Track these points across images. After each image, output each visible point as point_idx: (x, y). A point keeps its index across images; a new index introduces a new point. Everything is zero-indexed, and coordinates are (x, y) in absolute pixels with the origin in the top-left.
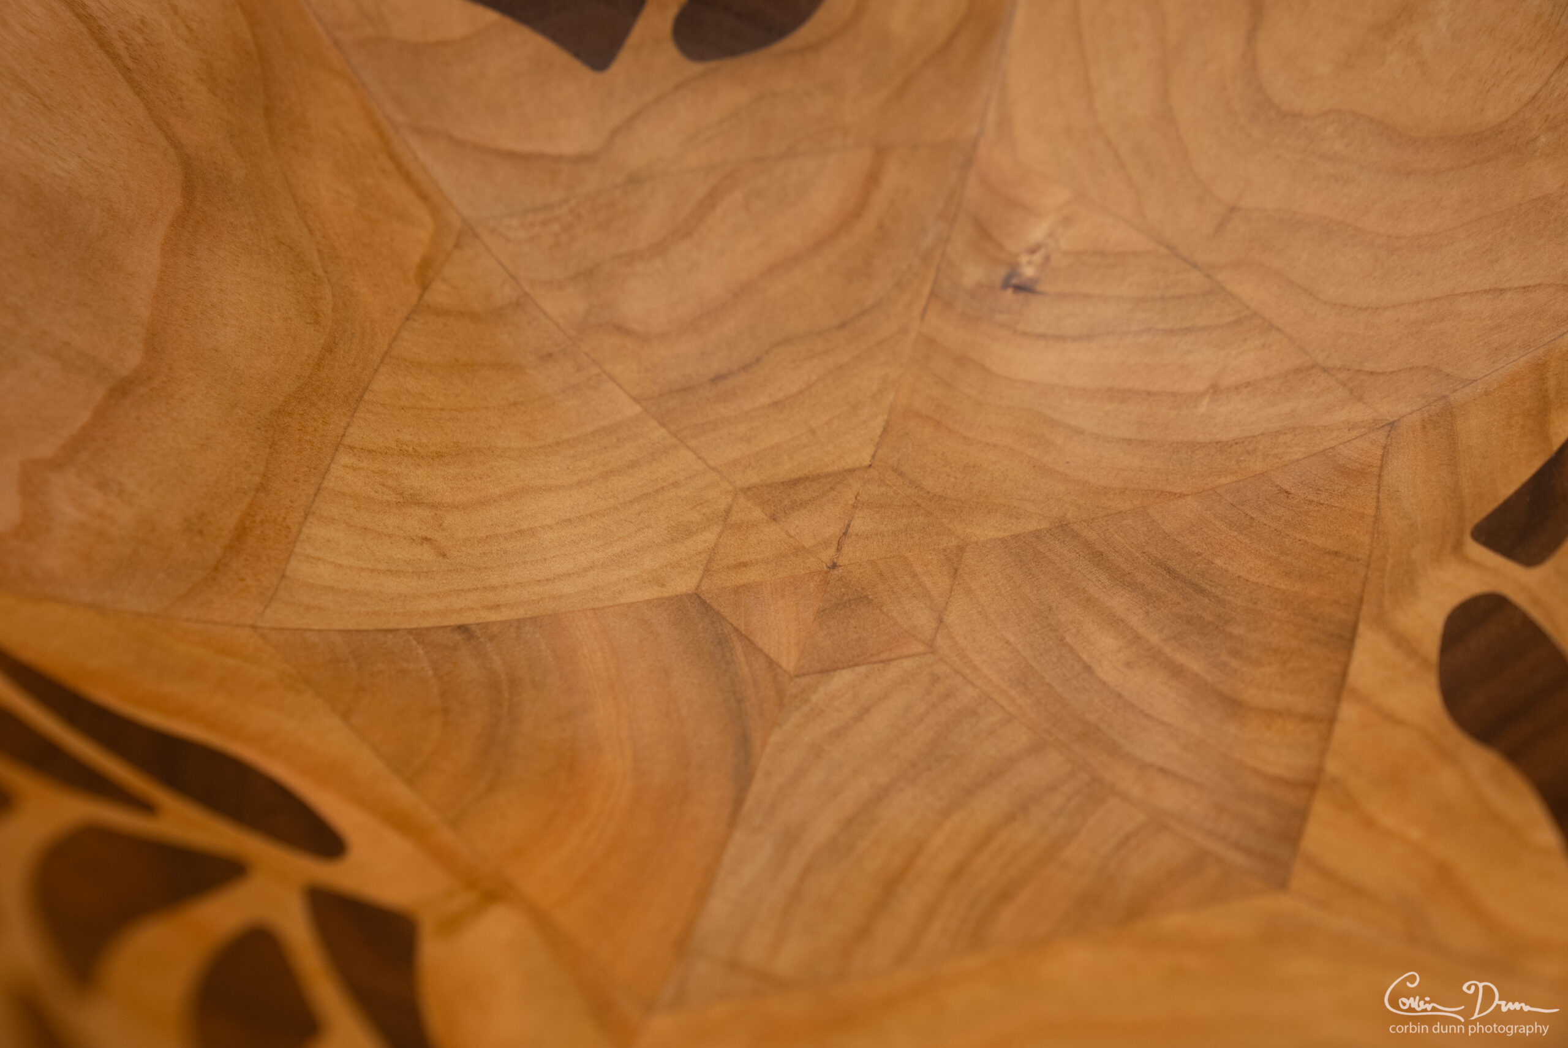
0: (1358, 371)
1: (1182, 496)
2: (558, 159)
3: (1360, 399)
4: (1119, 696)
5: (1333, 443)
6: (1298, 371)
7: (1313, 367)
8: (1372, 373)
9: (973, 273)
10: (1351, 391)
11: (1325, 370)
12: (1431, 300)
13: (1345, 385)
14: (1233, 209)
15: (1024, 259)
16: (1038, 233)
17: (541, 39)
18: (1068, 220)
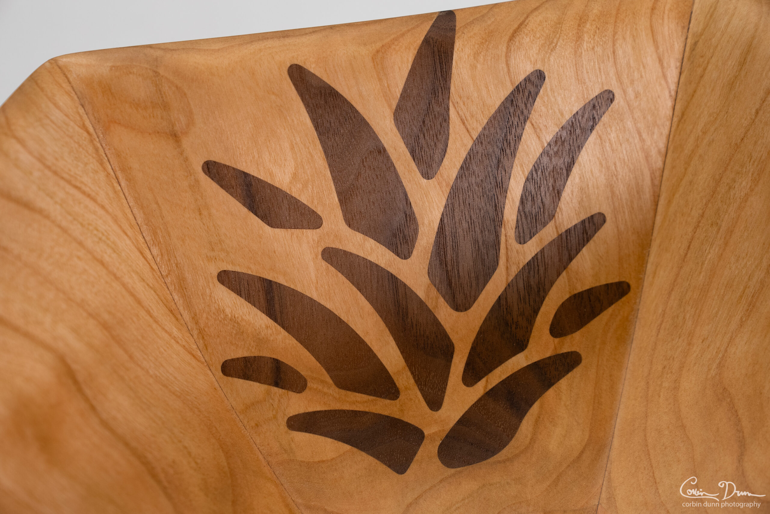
17: (371, 458)
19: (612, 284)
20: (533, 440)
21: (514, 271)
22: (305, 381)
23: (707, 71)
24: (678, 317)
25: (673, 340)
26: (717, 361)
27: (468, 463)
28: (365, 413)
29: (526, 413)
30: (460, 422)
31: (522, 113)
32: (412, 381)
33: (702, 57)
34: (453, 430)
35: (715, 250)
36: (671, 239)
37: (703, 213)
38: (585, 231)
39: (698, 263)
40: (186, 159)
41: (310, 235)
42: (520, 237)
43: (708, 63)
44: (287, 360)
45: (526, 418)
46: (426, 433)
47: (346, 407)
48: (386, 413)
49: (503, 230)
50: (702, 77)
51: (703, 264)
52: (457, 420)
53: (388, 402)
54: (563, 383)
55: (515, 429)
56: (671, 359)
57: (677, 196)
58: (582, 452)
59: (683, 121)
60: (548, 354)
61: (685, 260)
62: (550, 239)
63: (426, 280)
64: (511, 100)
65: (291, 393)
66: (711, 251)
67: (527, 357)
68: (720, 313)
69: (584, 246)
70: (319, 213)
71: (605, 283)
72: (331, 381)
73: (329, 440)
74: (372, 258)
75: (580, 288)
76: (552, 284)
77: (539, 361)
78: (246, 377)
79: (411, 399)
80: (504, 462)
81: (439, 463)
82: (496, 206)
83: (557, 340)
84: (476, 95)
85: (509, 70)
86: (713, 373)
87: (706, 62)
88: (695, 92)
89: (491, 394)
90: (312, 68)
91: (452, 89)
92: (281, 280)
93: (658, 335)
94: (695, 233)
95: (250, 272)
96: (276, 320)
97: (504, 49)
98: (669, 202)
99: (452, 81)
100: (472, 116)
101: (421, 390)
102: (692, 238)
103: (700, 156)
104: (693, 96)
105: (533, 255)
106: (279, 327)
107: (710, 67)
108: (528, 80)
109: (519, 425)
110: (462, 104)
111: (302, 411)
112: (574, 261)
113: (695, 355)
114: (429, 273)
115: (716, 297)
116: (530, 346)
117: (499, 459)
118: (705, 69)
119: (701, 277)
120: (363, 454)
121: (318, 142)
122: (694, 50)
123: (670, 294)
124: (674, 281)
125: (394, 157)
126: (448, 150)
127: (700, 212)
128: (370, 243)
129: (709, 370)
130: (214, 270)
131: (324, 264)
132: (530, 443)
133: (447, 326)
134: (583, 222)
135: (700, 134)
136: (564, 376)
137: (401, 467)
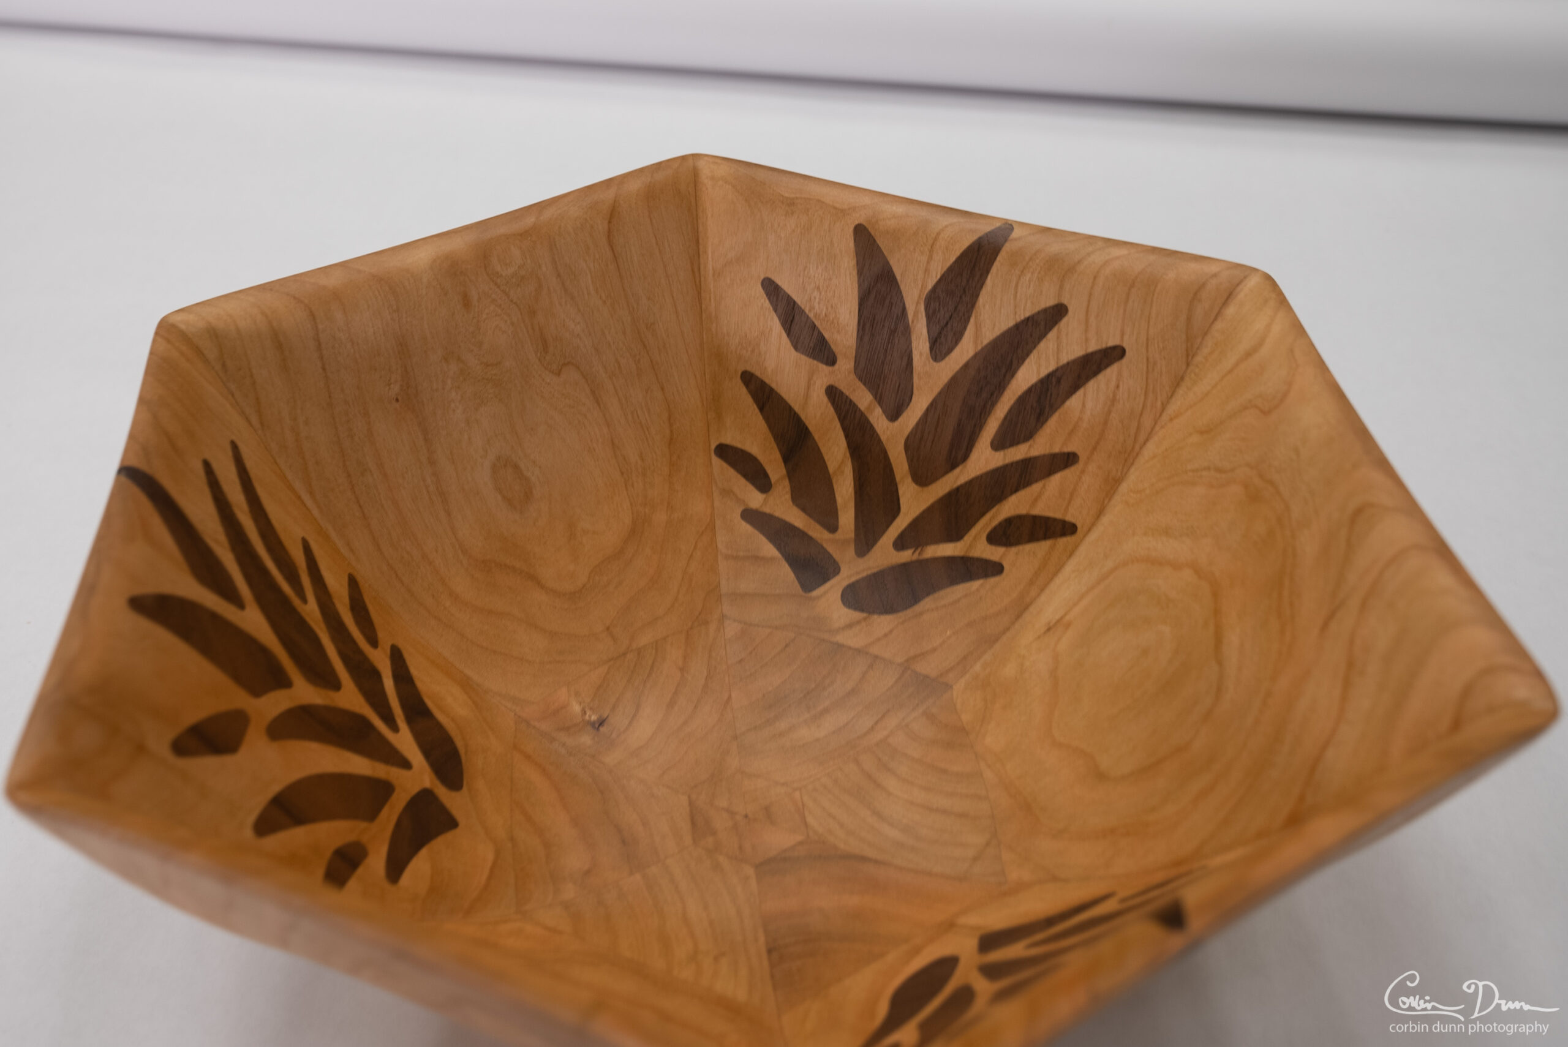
0: (697, 618)
1: (730, 697)
2: (495, 863)
3: (708, 624)
5: (723, 639)
6: (687, 639)
7: (688, 632)
8: (700, 613)
9: (586, 739)
11: (691, 629)
12: (682, 580)
13: (701, 625)
15: (587, 718)
16: (577, 708)
17: (440, 838)
18: (577, 694)
22: (360, 842)
24: (404, 557)
25: (417, 574)
26: (460, 553)
27: (461, 774)
29: (430, 710)
30: (426, 757)
31: (225, 502)
32: (383, 765)
33: (240, 369)
34: (430, 766)
35: (382, 488)
37: (348, 474)
39: (378, 509)
40: (163, 760)
41: (253, 731)
42: (301, 597)
43: (250, 369)
44: (337, 842)
46: (428, 786)
47: (390, 829)
48: (404, 803)
50: (254, 384)
51: (382, 506)
52: (424, 758)
53: (395, 795)
54: (414, 672)
55: (440, 726)
56: (431, 586)
57: (314, 482)
58: (471, 698)
59: (266, 428)
60: (388, 663)
61: (367, 518)
63: (311, 688)
65: (366, 862)
66: (379, 491)
68: (427, 522)
70: (240, 707)
73: (415, 860)
74: (284, 706)
77: (392, 672)
81: (456, 793)
84: (202, 513)
86: (465, 561)
87: (248, 370)
88: (257, 398)
92: (277, 788)
93: (404, 584)
94: (355, 493)
100: (216, 534)
101: (391, 764)
102: (357, 498)
103: (306, 438)
104: (259, 403)
105: (317, 605)
107: (254, 371)
109: (439, 721)
111: (383, 864)
112: (328, 586)
113: (441, 565)
114: (307, 681)
115: (414, 516)
116: (379, 668)
118: (252, 376)
119: (391, 516)
120: (433, 842)
122: (226, 371)
123: (380, 550)
124: (374, 539)
125: (221, 612)
127: (345, 475)
129: (461, 563)
130: (249, 833)
135: (292, 423)
136: (408, 667)
137: (451, 823)
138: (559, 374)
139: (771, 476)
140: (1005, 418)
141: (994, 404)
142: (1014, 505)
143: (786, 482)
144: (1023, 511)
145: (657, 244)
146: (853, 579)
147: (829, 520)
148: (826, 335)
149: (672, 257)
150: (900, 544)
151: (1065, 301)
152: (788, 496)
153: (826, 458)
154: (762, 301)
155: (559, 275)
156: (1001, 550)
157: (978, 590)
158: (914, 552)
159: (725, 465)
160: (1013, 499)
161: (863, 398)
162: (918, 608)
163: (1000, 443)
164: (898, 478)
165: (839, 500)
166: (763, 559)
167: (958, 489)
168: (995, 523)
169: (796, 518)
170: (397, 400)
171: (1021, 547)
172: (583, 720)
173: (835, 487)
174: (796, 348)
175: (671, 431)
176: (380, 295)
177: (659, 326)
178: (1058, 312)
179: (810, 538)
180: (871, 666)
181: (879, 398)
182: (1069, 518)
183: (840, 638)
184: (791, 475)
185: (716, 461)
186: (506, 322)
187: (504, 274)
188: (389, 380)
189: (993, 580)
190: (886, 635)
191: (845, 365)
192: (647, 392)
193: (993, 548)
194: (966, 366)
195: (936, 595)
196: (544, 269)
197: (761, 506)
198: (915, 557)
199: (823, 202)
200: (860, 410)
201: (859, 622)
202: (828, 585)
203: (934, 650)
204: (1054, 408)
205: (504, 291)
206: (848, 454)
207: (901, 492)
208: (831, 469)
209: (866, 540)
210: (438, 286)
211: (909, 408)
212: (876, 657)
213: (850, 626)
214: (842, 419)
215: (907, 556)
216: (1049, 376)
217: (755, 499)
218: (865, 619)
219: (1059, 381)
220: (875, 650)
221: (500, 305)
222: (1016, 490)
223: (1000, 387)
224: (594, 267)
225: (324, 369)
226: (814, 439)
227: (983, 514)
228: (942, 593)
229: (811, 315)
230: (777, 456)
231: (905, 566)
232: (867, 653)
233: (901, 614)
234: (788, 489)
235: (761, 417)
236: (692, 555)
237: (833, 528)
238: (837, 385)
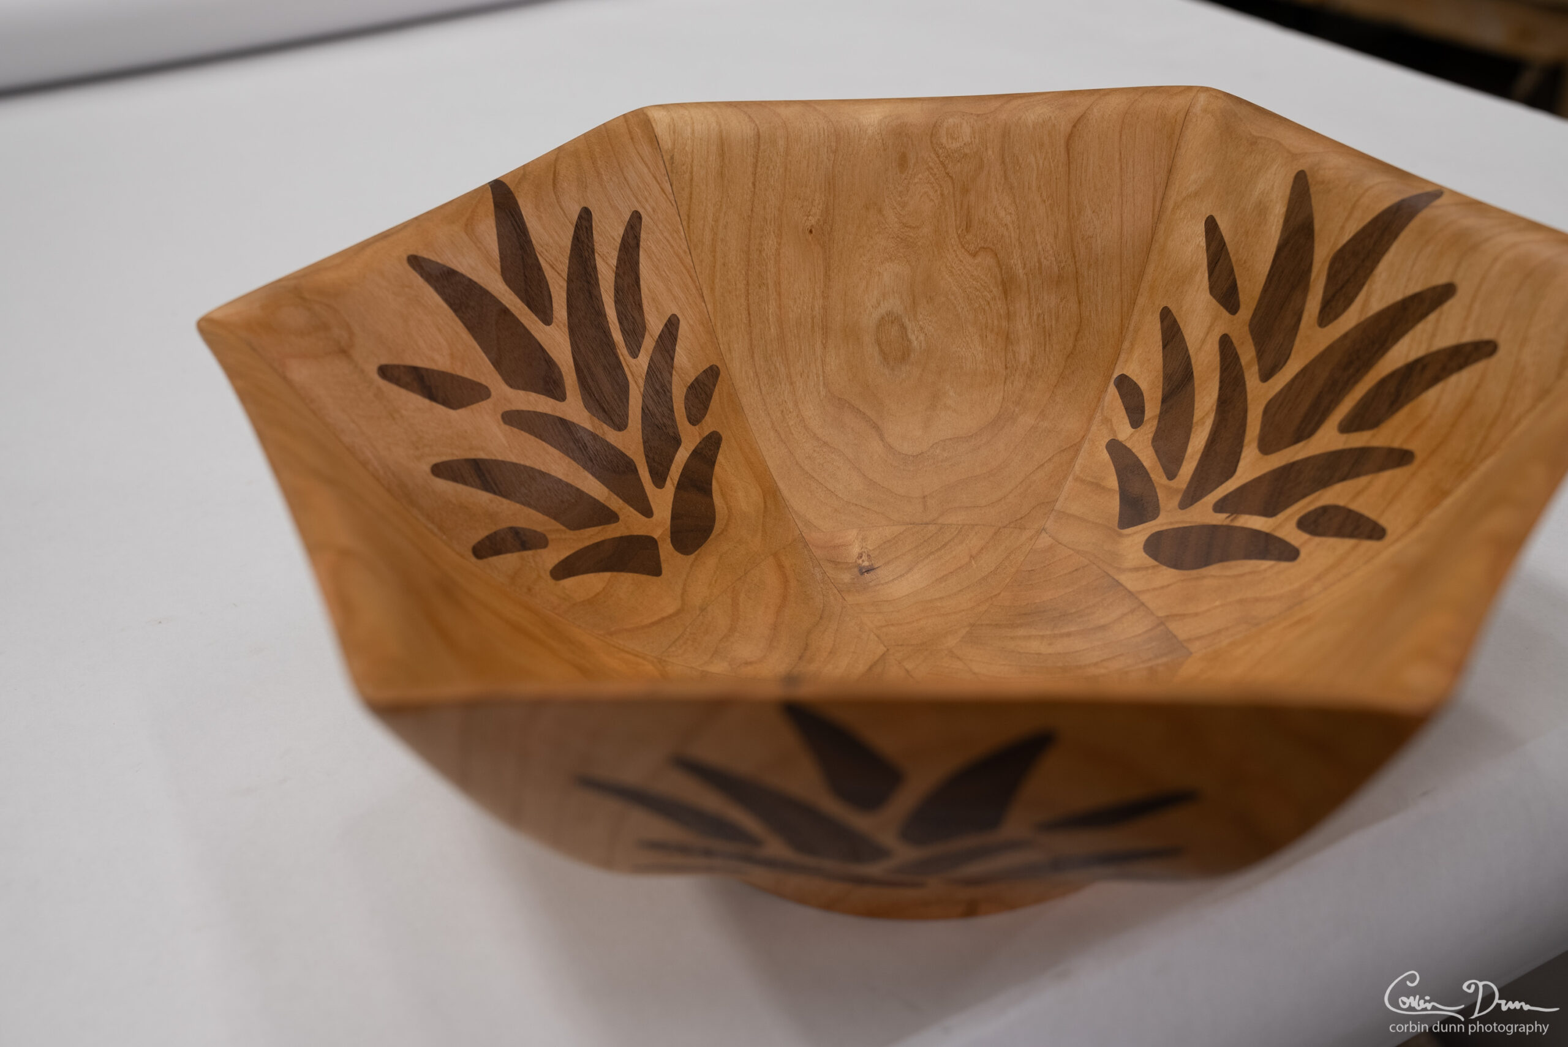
0: (1016, 520)
1: (999, 594)
2: (670, 617)
3: (1025, 529)
4: (1059, 654)
5: (1030, 547)
6: (995, 533)
7: (1000, 529)
8: (1022, 518)
9: (846, 577)
10: (1020, 528)
11: (1004, 527)
12: (1021, 483)
13: (1016, 528)
14: (924, 497)
15: (860, 561)
16: (856, 550)
17: (631, 575)
18: (864, 539)
19: (707, 369)
20: (729, 509)
21: (641, 383)
22: (544, 536)
23: (694, 173)
24: (770, 371)
25: (776, 388)
26: (822, 384)
27: (699, 546)
28: (603, 542)
29: (711, 491)
30: (673, 518)
31: (588, 246)
32: (621, 501)
33: (684, 165)
34: (672, 525)
35: (772, 304)
36: (729, 317)
37: (748, 282)
38: (671, 333)
39: (764, 321)
40: (362, 371)
41: (485, 404)
42: (631, 352)
43: (692, 166)
44: (521, 523)
45: (714, 495)
46: (656, 537)
47: (587, 543)
48: (618, 535)
49: (618, 351)
50: (692, 180)
51: (768, 320)
52: (670, 518)
53: (614, 525)
54: (720, 458)
55: (712, 506)
56: (784, 402)
57: (717, 280)
58: (765, 503)
59: (691, 221)
60: (698, 440)
61: (751, 325)
62: (652, 347)
63: (586, 413)
64: (576, 238)
65: (539, 551)
66: (770, 307)
67: (686, 449)
68: (803, 348)
69: (675, 345)
70: (484, 383)
71: (702, 370)
72: (563, 528)
73: (592, 575)
74: (540, 409)
75: (690, 380)
76: (670, 383)
77: (696, 448)
78: (498, 552)
79: (629, 516)
80: (722, 533)
81: (680, 555)
82: (604, 332)
83: (697, 427)
84: (551, 241)
85: (564, 213)
86: (823, 393)
87: (689, 167)
88: (691, 194)
89: (680, 487)
90: (424, 254)
91: (534, 242)
92: (482, 455)
93: (761, 393)
94: (748, 300)
95: (455, 458)
96: (494, 493)
97: (554, 197)
98: (712, 289)
99: (530, 234)
100: (556, 260)
101: (631, 506)
102: (748, 305)
103: (722, 240)
104: (691, 198)
105: (647, 365)
106: (500, 498)
107: (695, 169)
108: (580, 217)
109: (713, 502)
110: (545, 252)
111: (556, 561)
112: (675, 360)
113: (801, 389)
114: (585, 407)
115: (793, 338)
116: (683, 439)
117: (717, 533)
118: (691, 173)
119: (773, 330)
120: (622, 574)
121: (457, 319)
122: (673, 163)
123: (752, 357)
124: (751, 346)
125: (516, 313)
126: (553, 295)
127: (745, 282)
128: (533, 396)
129: (819, 393)
130: (425, 467)
131: (507, 427)
132: (729, 512)
133: (620, 446)
134: (666, 325)
135: (713, 223)
136: (718, 453)
137: (656, 571)
138: (974, 255)
139: (1146, 412)
140: (1362, 399)
141: (1356, 382)
142: (1335, 495)
143: (1155, 422)
144: (1341, 503)
145: (1120, 159)
146: (1165, 528)
147: (1171, 465)
148: (1239, 283)
149: (1134, 178)
150: (1219, 507)
151: (1457, 280)
152: (1151, 436)
153: (1196, 406)
154: (1201, 239)
155: (1003, 162)
156: (1306, 536)
157: (1265, 570)
158: (1229, 517)
159: (1117, 394)
160: (1338, 487)
161: (1247, 354)
162: (1204, 571)
163: (1348, 426)
164: (1247, 440)
165: (1190, 450)
166: (1104, 488)
167: (1293, 464)
168: (1312, 508)
169: (1147, 457)
170: (811, 232)
171: (1323, 539)
172: (856, 561)
173: (1192, 435)
174: (1211, 292)
175: (1075, 346)
176: (824, 134)
177: (1096, 241)
178: (1443, 293)
179: (1150, 479)
180: (1132, 611)
181: (1260, 354)
182: (1382, 522)
183: (1123, 578)
184: (1162, 416)
185: (1112, 389)
186: (936, 191)
187: (947, 147)
188: (809, 212)
189: (1284, 565)
190: (1162, 588)
191: (1245, 313)
192: (1062, 300)
193: (1299, 532)
194: (1345, 336)
195: (1226, 564)
196: (990, 152)
197: (1125, 441)
198: (1227, 522)
199: (1280, 144)
200: (1241, 364)
201: (1147, 568)
202: (1140, 527)
203: (1196, 614)
204: (1409, 398)
205: (942, 163)
206: (1215, 407)
207: (1243, 455)
208: (1195, 419)
209: (1192, 496)
210: (881, 141)
211: (1281, 371)
212: (1143, 604)
213: (1136, 569)
214: (1223, 370)
215: (1220, 519)
216: (1417, 361)
217: (1124, 432)
218: (1154, 567)
219: (1424, 368)
220: (1144, 598)
221: (935, 174)
222: (1343, 479)
223: (1367, 365)
224: (1043, 164)
225: (754, 184)
226: (1193, 385)
227: (1304, 496)
228: (1233, 563)
229: (1233, 259)
230: (1159, 395)
231: (1214, 528)
232: (1137, 598)
233: (1186, 572)
234: (1154, 429)
235: (1161, 355)
236: (1042, 465)
237: (1171, 475)
238: (1230, 335)
